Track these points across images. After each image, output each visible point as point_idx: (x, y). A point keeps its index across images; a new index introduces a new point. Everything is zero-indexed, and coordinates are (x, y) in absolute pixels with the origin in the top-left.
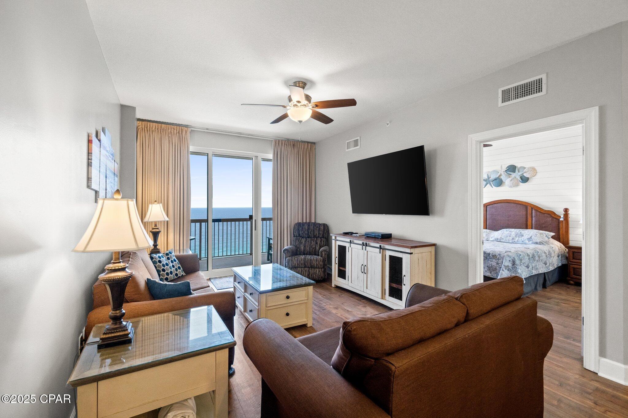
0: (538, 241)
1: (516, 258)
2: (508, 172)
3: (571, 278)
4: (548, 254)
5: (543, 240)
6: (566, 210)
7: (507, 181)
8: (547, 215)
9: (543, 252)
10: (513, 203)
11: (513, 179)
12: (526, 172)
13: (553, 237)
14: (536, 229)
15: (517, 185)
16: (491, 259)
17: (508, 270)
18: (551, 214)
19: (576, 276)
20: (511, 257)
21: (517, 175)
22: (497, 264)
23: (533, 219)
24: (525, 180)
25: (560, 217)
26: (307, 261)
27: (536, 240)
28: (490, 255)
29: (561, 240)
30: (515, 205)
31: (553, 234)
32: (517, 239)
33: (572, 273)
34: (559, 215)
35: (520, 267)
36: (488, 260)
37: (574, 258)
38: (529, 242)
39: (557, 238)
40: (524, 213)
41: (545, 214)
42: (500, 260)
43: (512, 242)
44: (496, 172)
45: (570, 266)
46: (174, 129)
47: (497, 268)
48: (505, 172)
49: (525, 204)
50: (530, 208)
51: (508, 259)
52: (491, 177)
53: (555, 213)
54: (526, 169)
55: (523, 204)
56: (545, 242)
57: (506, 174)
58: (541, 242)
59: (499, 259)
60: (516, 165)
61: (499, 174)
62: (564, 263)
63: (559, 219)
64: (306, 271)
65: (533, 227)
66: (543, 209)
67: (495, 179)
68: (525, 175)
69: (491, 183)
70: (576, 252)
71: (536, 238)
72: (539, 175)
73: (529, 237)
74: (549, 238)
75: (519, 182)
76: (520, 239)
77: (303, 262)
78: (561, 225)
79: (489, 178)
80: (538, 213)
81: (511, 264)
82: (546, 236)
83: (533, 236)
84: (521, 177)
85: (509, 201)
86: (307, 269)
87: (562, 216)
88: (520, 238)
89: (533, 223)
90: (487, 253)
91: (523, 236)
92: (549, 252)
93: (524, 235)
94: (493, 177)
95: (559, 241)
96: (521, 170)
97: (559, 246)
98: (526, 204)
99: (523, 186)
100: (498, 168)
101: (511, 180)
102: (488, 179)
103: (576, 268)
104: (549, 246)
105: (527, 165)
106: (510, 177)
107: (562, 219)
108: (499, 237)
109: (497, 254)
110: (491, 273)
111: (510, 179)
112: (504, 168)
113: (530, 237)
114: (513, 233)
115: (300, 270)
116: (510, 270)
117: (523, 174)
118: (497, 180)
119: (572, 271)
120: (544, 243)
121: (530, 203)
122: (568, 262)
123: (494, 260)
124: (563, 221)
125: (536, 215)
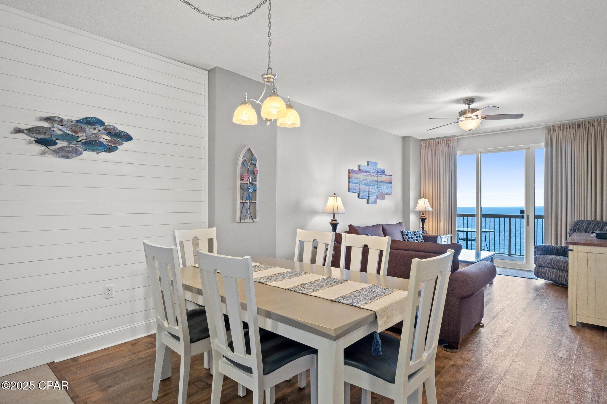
26: (553, 261)
46: (444, 141)
64: (553, 272)
77: (549, 262)
86: (555, 270)
115: (547, 271)
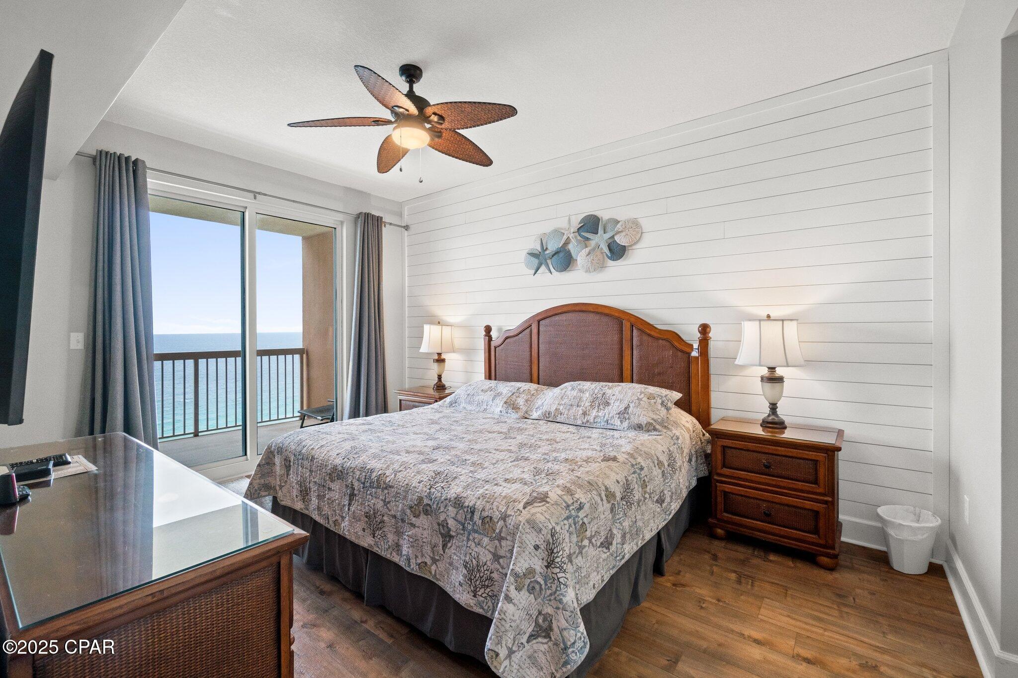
0: (644, 420)
1: (563, 530)
2: (583, 234)
3: (718, 520)
4: (666, 464)
5: (655, 417)
6: (704, 329)
7: (581, 257)
8: (664, 343)
9: (656, 462)
10: (593, 312)
11: (594, 249)
12: (618, 233)
13: (678, 404)
14: (640, 382)
15: (602, 267)
16: (476, 532)
17: (531, 590)
18: (672, 339)
19: (730, 516)
20: (541, 530)
21: (600, 240)
22: (497, 557)
23: (635, 352)
24: (617, 252)
25: (691, 346)
27: (639, 416)
28: (476, 517)
29: (694, 408)
30: (597, 317)
31: (677, 396)
32: (594, 413)
33: (721, 506)
34: (688, 342)
35: (580, 558)
36: (468, 539)
37: (724, 466)
38: (621, 422)
39: (684, 405)
40: (616, 338)
41: (657, 339)
42: (504, 543)
43: (583, 423)
44: (558, 232)
45: (716, 486)
47: (495, 575)
48: (577, 234)
49: (616, 314)
50: (628, 325)
51: (531, 539)
52: (549, 247)
53: (680, 337)
54: (620, 223)
55: (613, 313)
56: (659, 424)
57: (579, 238)
58: (651, 424)
59: (500, 539)
60: (599, 214)
61: (565, 237)
62: (701, 475)
63: (689, 354)
65: (635, 377)
66: (655, 328)
67: (557, 253)
68: (617, 239)
69: (549, 262)
70: (731, 448)
71: (638, 411)
72: (646, 241)
73: (622, 407)
74: (668, 409)
75: (605, 256)
76: (600, 414)
78: (693, 367)
79: (544, 249)
80: (645, 338)
81: (540, 563)
82: (662, 403)
83: (631, 405)
84: (609, 247)
85: (584, 308)
87: (696, 346)
88: (602, 411)
89: (634, 364)
90: (466, 504)
91: (608, 404)
92: (670, 456)
93: (611, 402)
94: (552, 247)
95: (690, 412)
96: (609, 228)
97: (689, 426)
98: (621, 315)
99: (615, 268)
100: (562, 224)
101: (589, 253)
102: (542, 253)
103: (730, 493)
104: (669, 433)
105: (622, 215)
106: (586, 247)
107: (695, 354)
108: (553, 409)
109: (496, 515)
110: (475, 596)
111: (587, 250)
112: (576, 224)
113: (626, 408)
114: (587, 395)
116: (537, 587)
117: (613, 237)
118: (561, 255)
119: (720, 499)
120: (658, 427)
121: (628, 311)
122: (710, 473)
123: (486, 540)
124: (697, 358)
125: (641, 344)
